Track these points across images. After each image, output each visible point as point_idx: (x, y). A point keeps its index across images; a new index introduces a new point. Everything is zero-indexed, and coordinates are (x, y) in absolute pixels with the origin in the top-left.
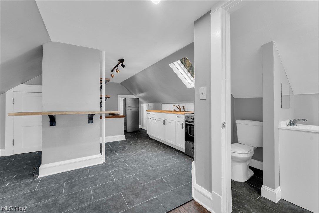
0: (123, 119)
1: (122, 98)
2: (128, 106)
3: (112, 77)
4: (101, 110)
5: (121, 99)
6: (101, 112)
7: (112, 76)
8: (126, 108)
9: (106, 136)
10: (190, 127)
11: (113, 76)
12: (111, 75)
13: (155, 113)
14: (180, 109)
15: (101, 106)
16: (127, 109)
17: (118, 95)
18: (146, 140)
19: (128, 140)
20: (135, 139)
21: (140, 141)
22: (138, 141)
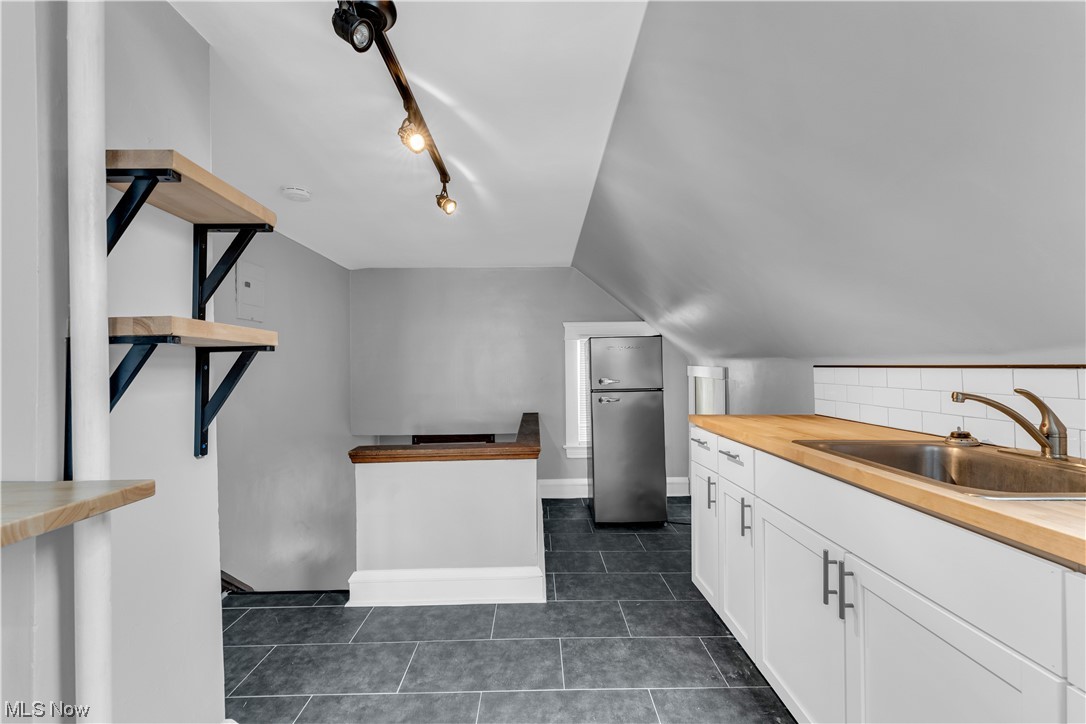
1: (582, 336)
5: (578, 342)
8: (591, 391)
16: (595, 396)
18: (677, 645)
19: (558, 608)
20: (604, 610)
21: (629, 644)
22: (611, 646)
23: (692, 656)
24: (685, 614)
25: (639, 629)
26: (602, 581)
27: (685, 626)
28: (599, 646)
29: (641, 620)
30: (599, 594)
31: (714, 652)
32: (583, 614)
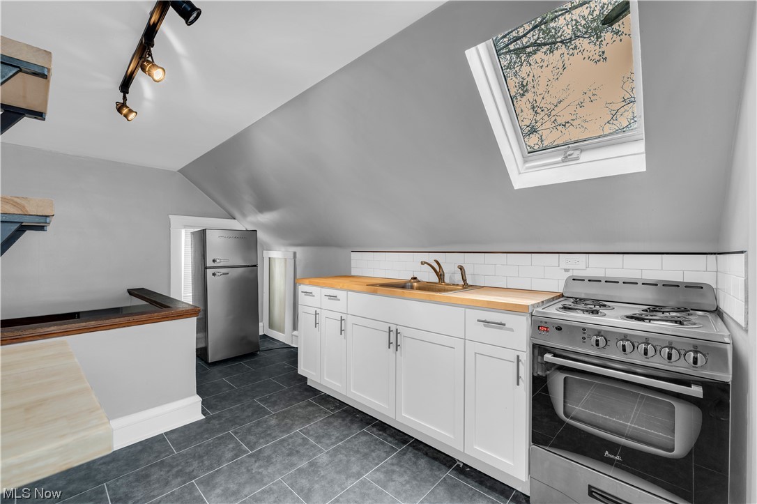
0: (192, 322)
1: (185, 227)
2: (214, 261)
3: (126, 116)
5: (183, 231)
7: (125, 111)
8: (206, 268)
10: (565, 379)
11: (131, 111)
12: (120, 107)
13: (341, 294)
14: (441, 276)
16: (209, 272)
17: (171, 216)
18: (300, 407)
19: (216, 417)
20: (249, 407)
21: (275, 417)
22: (266, 422)
23: (311, 409)
24: (296, 393)
25: (276, 408)
26: (237, 394)
27: (299, 398)
28: (258, 425)
29: (275, 403)
30: (239, 401)
31: (319, 403)
32: (236, 413)
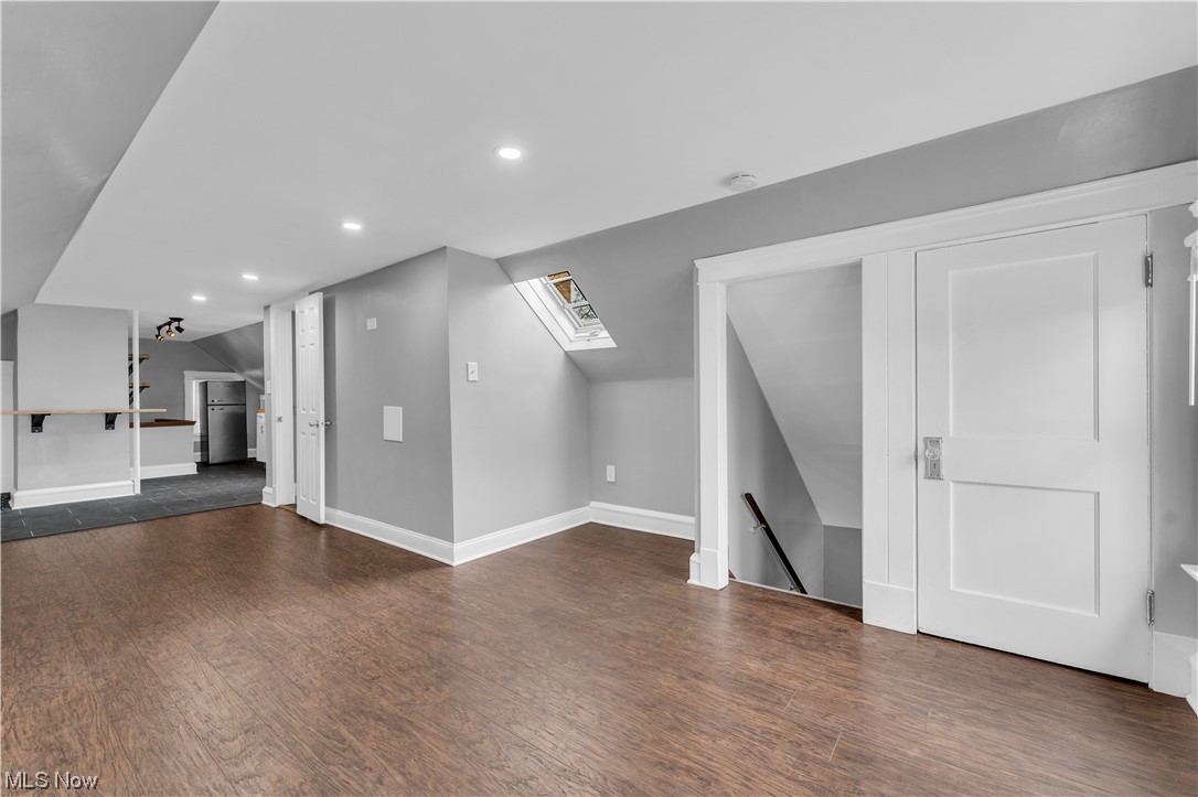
1: (196, 379)
2: (213, 401)
4: (131, 407)
5: (194, 382)
6: (132, 411)
8: (208, 405)
9: (141, 465)
15: (131, 401)
16: (210, 408)
17: (185, 372)
